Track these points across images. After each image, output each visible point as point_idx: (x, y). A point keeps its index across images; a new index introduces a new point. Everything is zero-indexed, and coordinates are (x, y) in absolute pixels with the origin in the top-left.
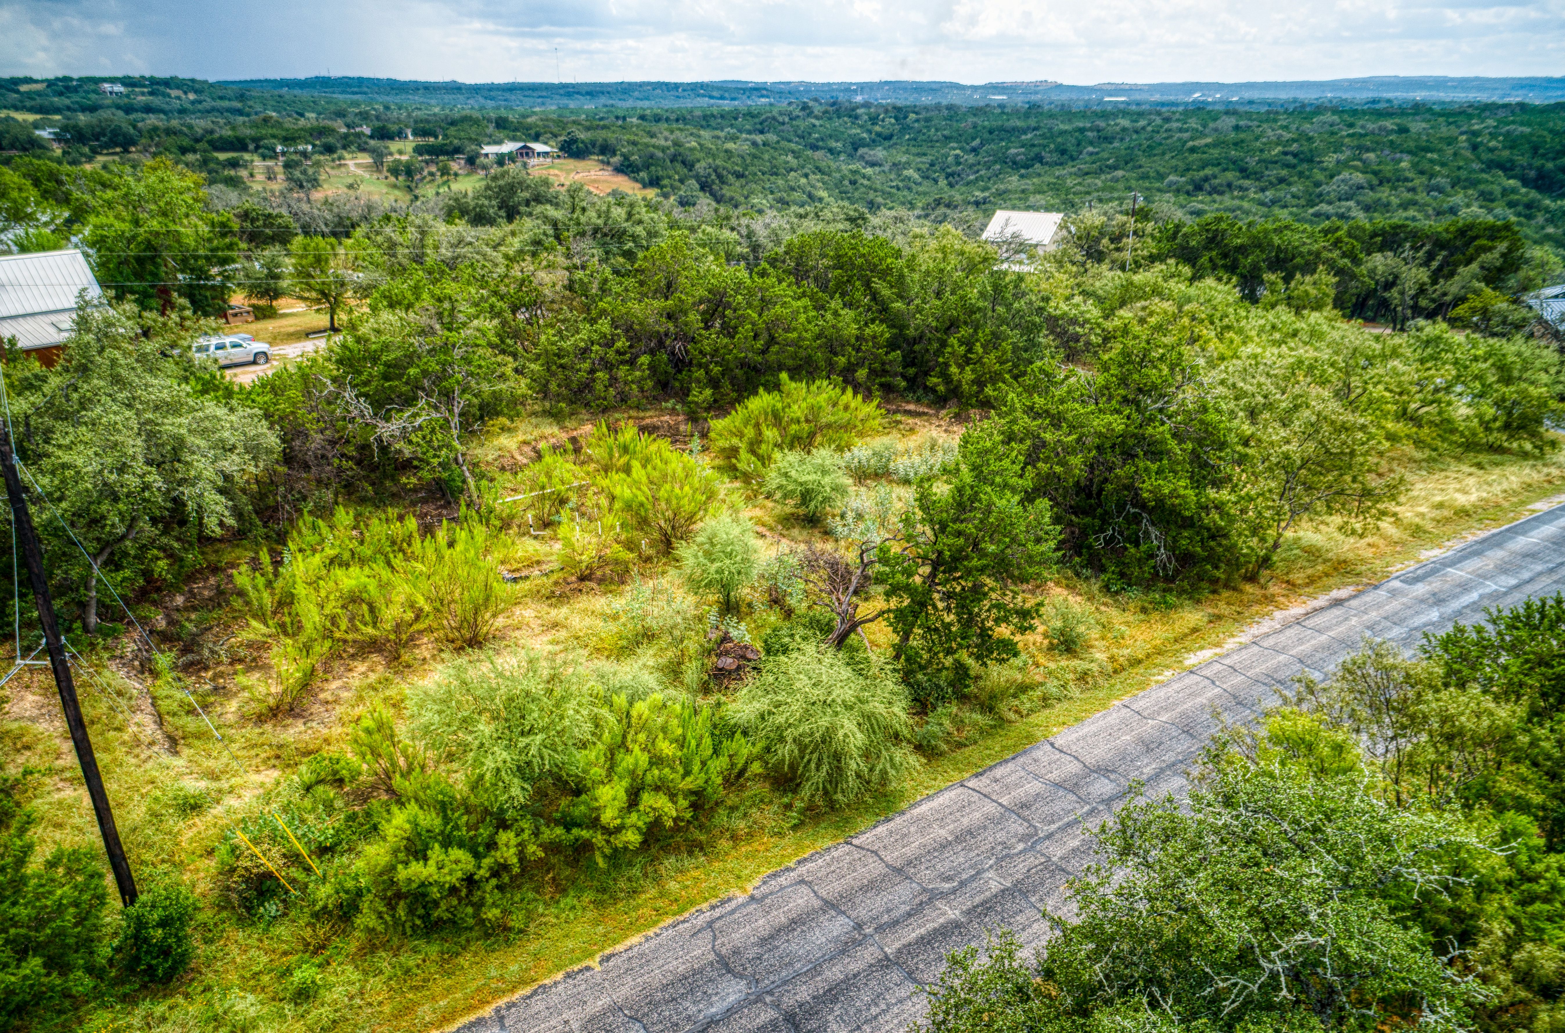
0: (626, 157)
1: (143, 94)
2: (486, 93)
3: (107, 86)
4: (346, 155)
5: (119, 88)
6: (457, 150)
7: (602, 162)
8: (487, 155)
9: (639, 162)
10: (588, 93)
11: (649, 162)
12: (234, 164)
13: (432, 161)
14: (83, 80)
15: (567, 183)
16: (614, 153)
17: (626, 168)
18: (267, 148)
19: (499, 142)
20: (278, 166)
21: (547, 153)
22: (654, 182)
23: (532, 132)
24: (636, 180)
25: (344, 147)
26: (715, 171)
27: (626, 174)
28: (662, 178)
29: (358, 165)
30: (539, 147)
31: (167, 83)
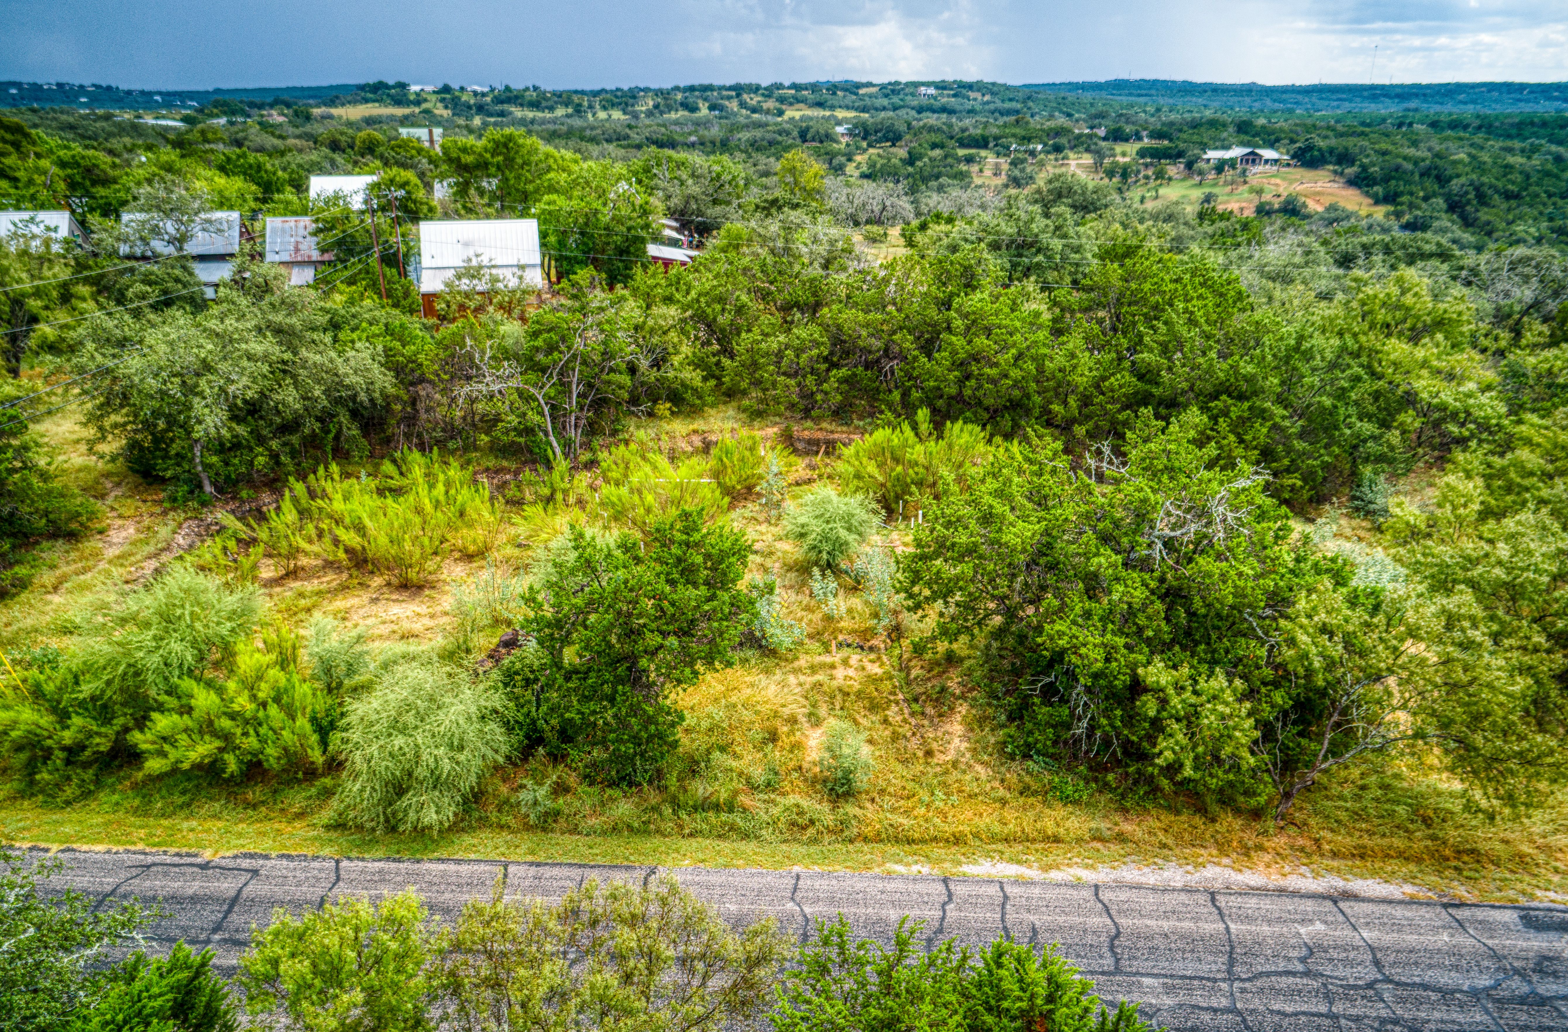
0: (1364, 168)
1: (949, 96)
2: (1275, 96)
3: (923, 90)
4: (1071, 155)
5: (932, 91)
6: (1180, 154)
7: (1335, 172)
8: (1208, 160)
9: (1378, 176)
10: (1398, 96)
11: (1393, 173)
12: (969, 160)
13: (1151, 164)
14: (907, 84)
15: (1285, 194)
16: (1352, 163)
17: (1357, 182)
18: (1003, 147)
19: (1227, 148)
20: (1004, 163)
21: (1276, 161)
22: (1389, 198)
23: (1273, 137)
24: (1367, 194)
25: (1072, 148)
26: (1477, 189)
27: (1360, 187)
28: (1402, 194)
29: (1079, 166)
30: (1268, 154)
31: (970, 86)
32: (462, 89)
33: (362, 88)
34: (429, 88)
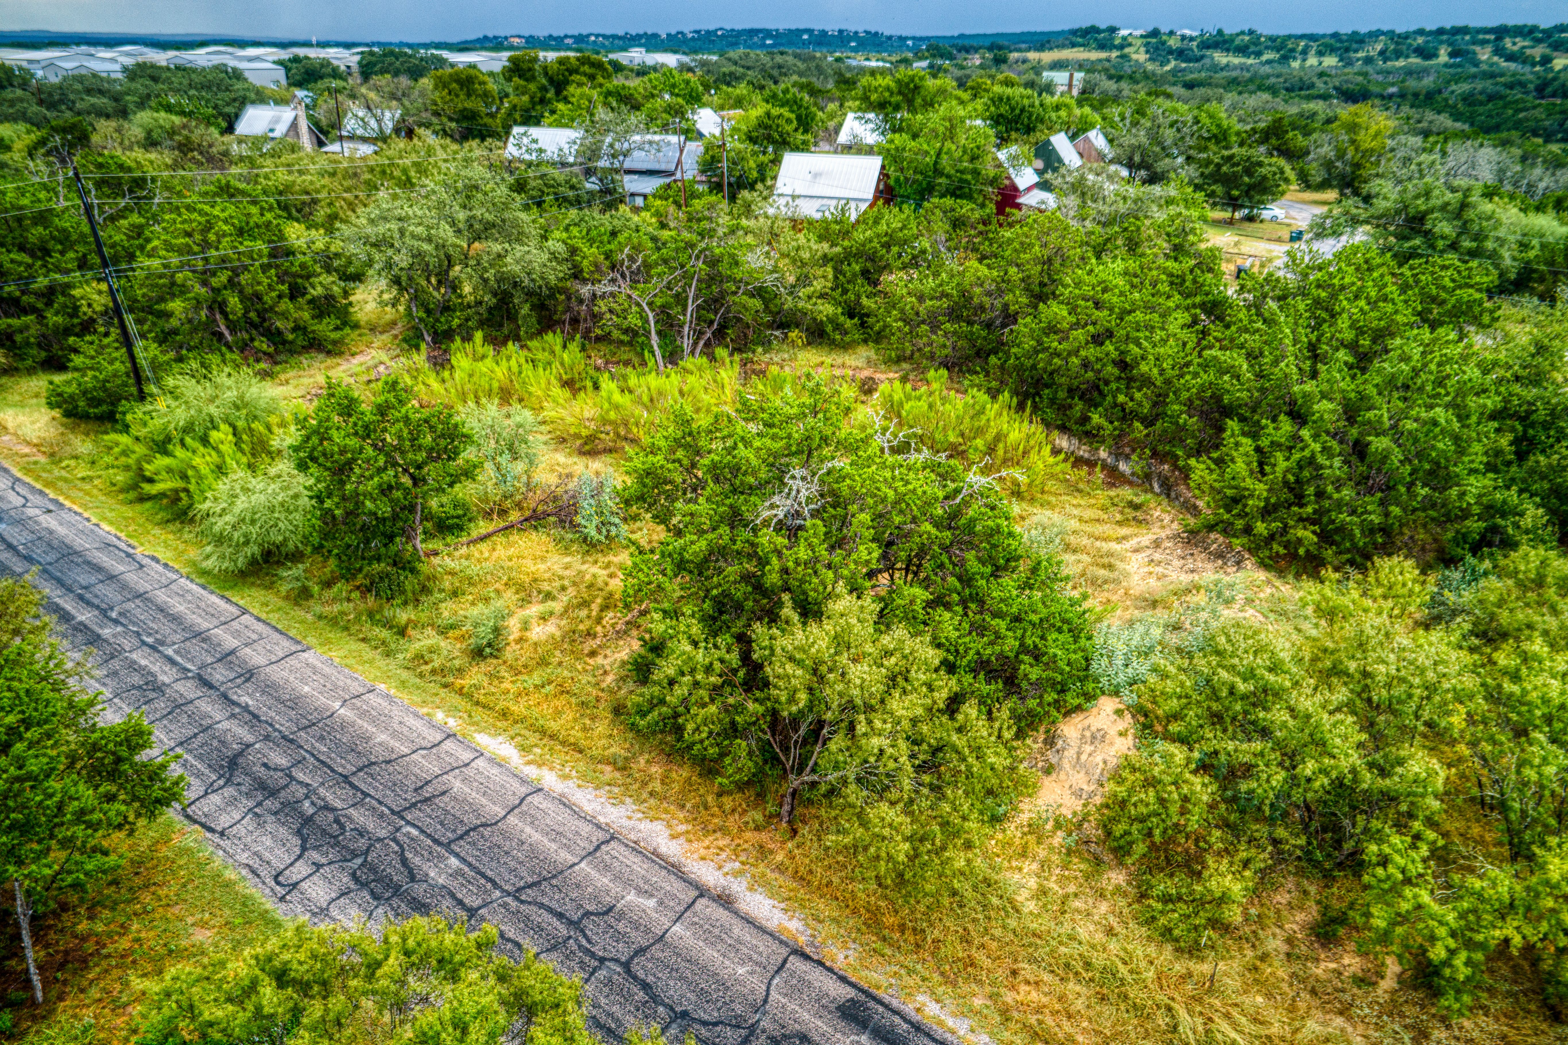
32: (1171, 33)
33: (1074, 32)
34: (1138, 33)
